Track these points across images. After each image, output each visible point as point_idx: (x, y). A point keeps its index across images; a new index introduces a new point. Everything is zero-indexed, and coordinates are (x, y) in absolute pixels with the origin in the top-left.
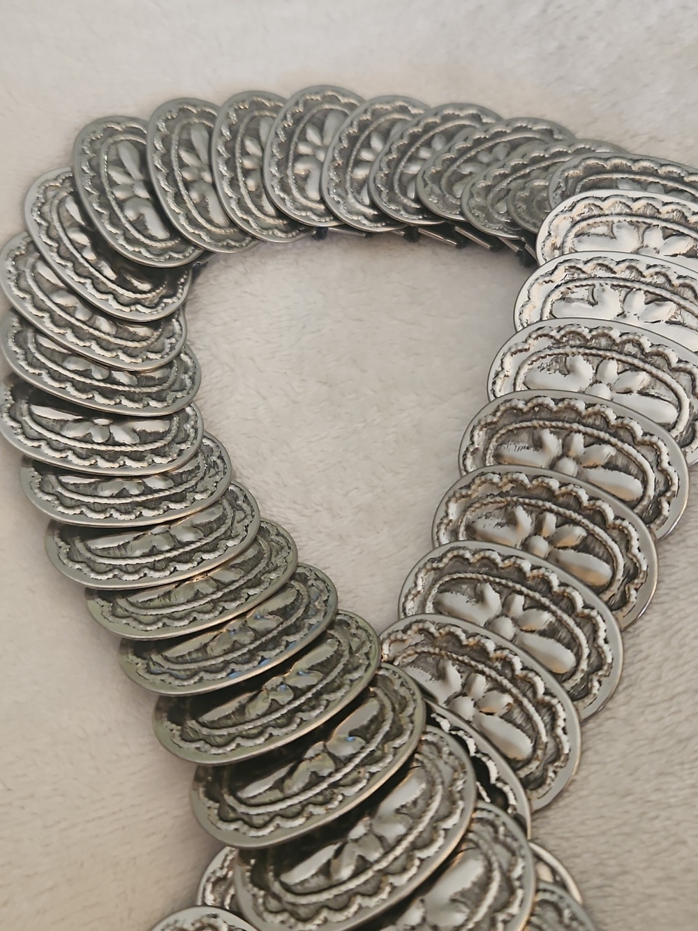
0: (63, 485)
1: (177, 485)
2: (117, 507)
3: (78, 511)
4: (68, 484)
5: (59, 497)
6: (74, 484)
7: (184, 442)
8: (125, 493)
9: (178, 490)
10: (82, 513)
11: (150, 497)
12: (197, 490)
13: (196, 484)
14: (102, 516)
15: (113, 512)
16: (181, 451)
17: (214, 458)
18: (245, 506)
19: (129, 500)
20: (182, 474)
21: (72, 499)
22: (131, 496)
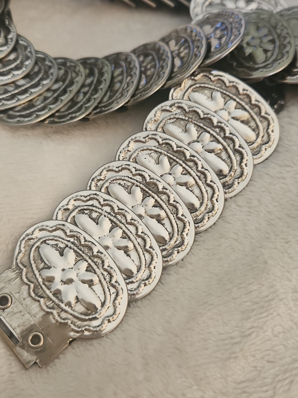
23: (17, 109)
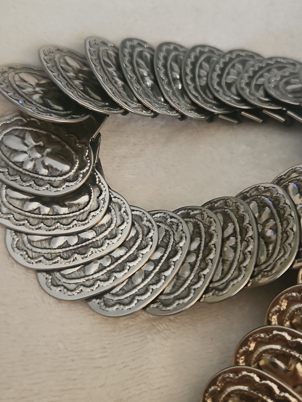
0: (116, 295)
1: (166, 248)
2: (151, 283)
3: (136, 302)
4: (117, 292)
5: (120, 303)
6: (120, 290)
7: (149, 231)
8: (147, 273)
9: (169, 249)
10: (138, 301)
11: (160, 264)
12: (177, 242)
13: (174, 239)
14: (149, 294)
15: (151, 287)
16: (151, 238)
17: (169, 220)
18: (195, 212)
19: (153, 275)
20: (162, 240)
21: (127, 298)
22: (152, 272)
23: (114, 291)
